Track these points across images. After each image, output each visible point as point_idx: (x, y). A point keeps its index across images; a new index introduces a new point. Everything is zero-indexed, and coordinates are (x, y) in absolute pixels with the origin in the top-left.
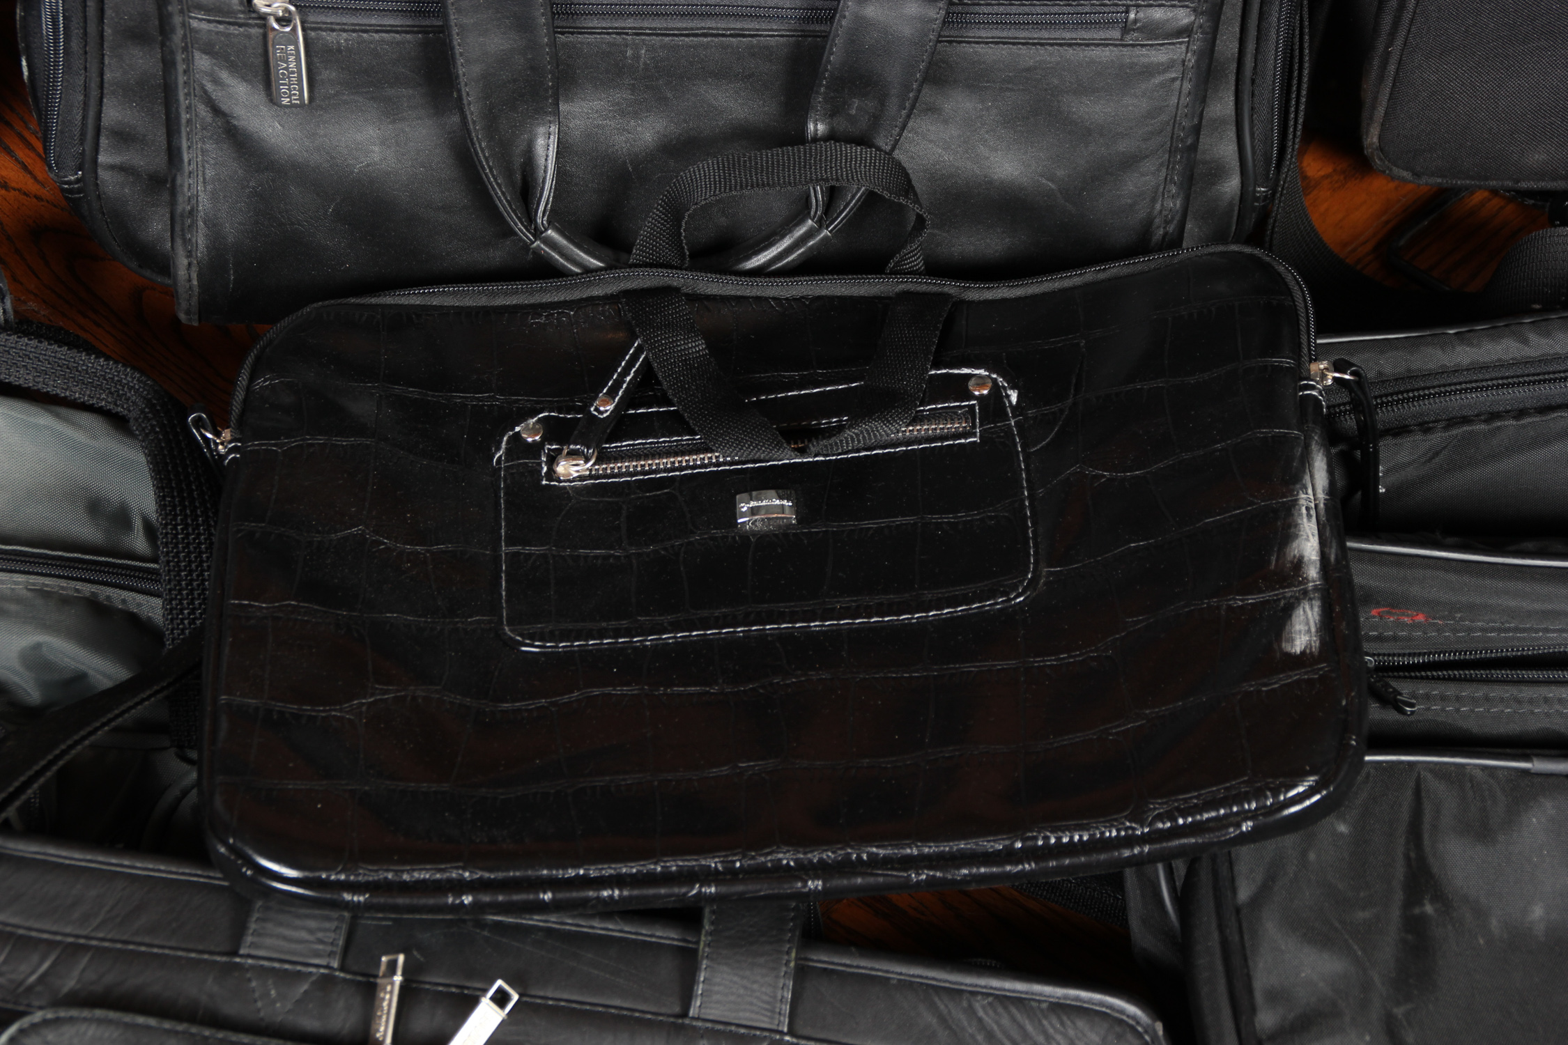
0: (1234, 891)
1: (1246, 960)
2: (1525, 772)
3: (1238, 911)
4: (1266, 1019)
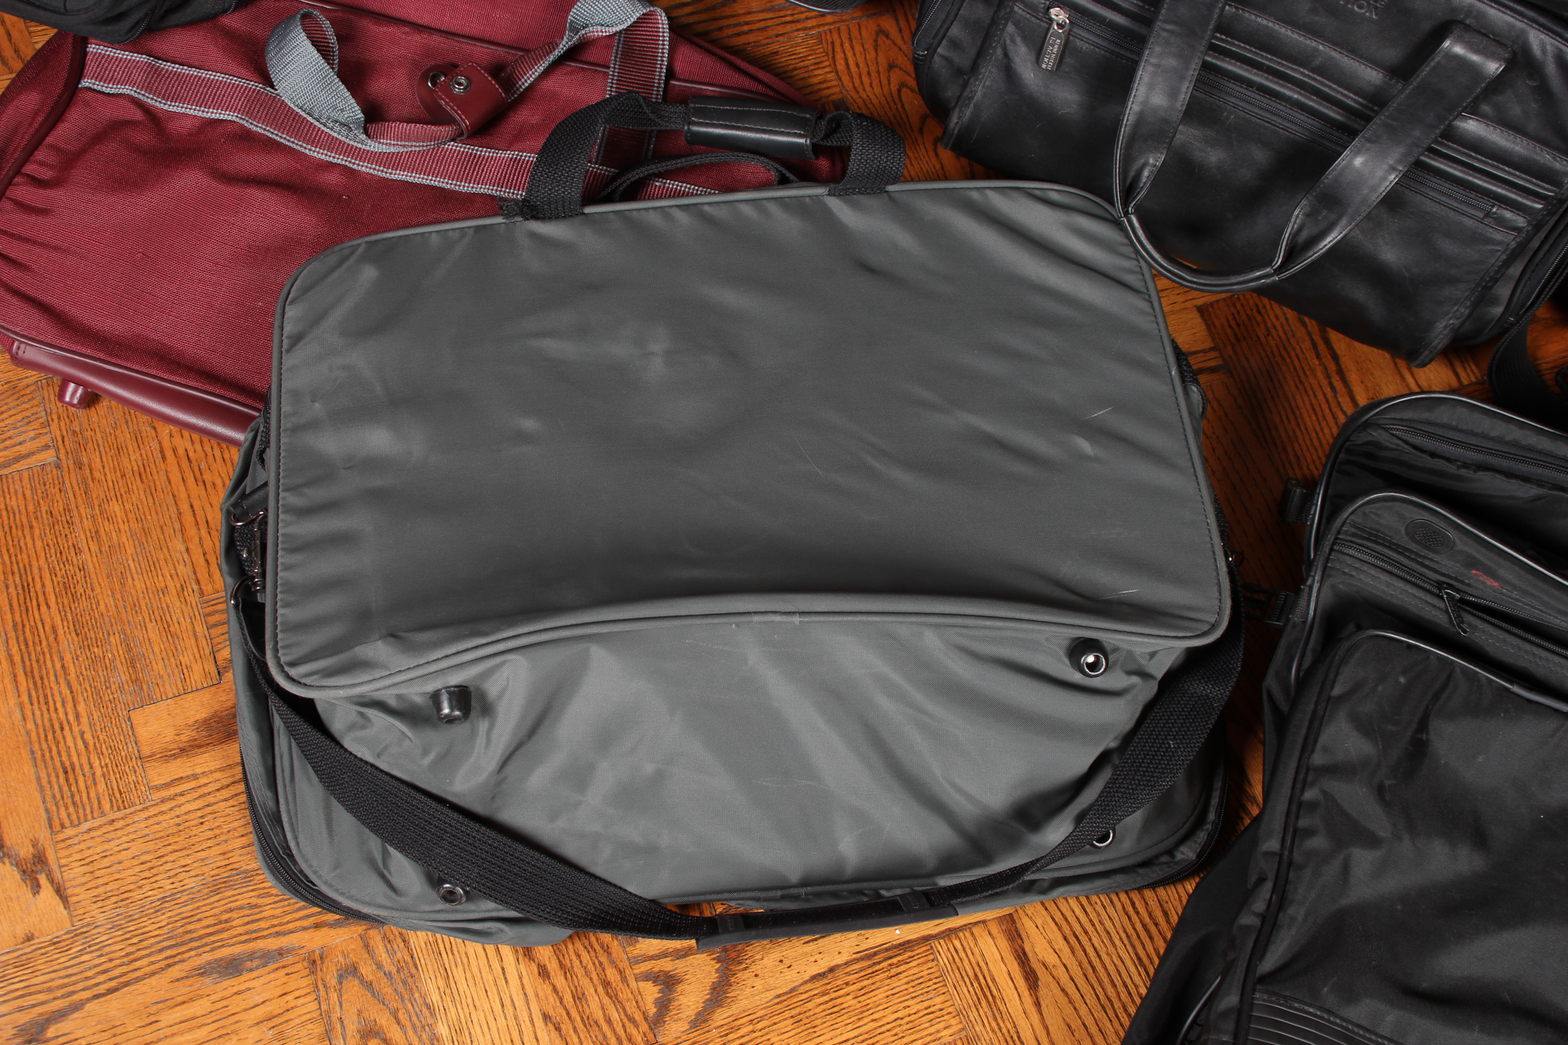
0: (1332, 688)
1: (1321, 725)
2: (1507, 689)
3: (1329, 698)
4: (1318, 759)
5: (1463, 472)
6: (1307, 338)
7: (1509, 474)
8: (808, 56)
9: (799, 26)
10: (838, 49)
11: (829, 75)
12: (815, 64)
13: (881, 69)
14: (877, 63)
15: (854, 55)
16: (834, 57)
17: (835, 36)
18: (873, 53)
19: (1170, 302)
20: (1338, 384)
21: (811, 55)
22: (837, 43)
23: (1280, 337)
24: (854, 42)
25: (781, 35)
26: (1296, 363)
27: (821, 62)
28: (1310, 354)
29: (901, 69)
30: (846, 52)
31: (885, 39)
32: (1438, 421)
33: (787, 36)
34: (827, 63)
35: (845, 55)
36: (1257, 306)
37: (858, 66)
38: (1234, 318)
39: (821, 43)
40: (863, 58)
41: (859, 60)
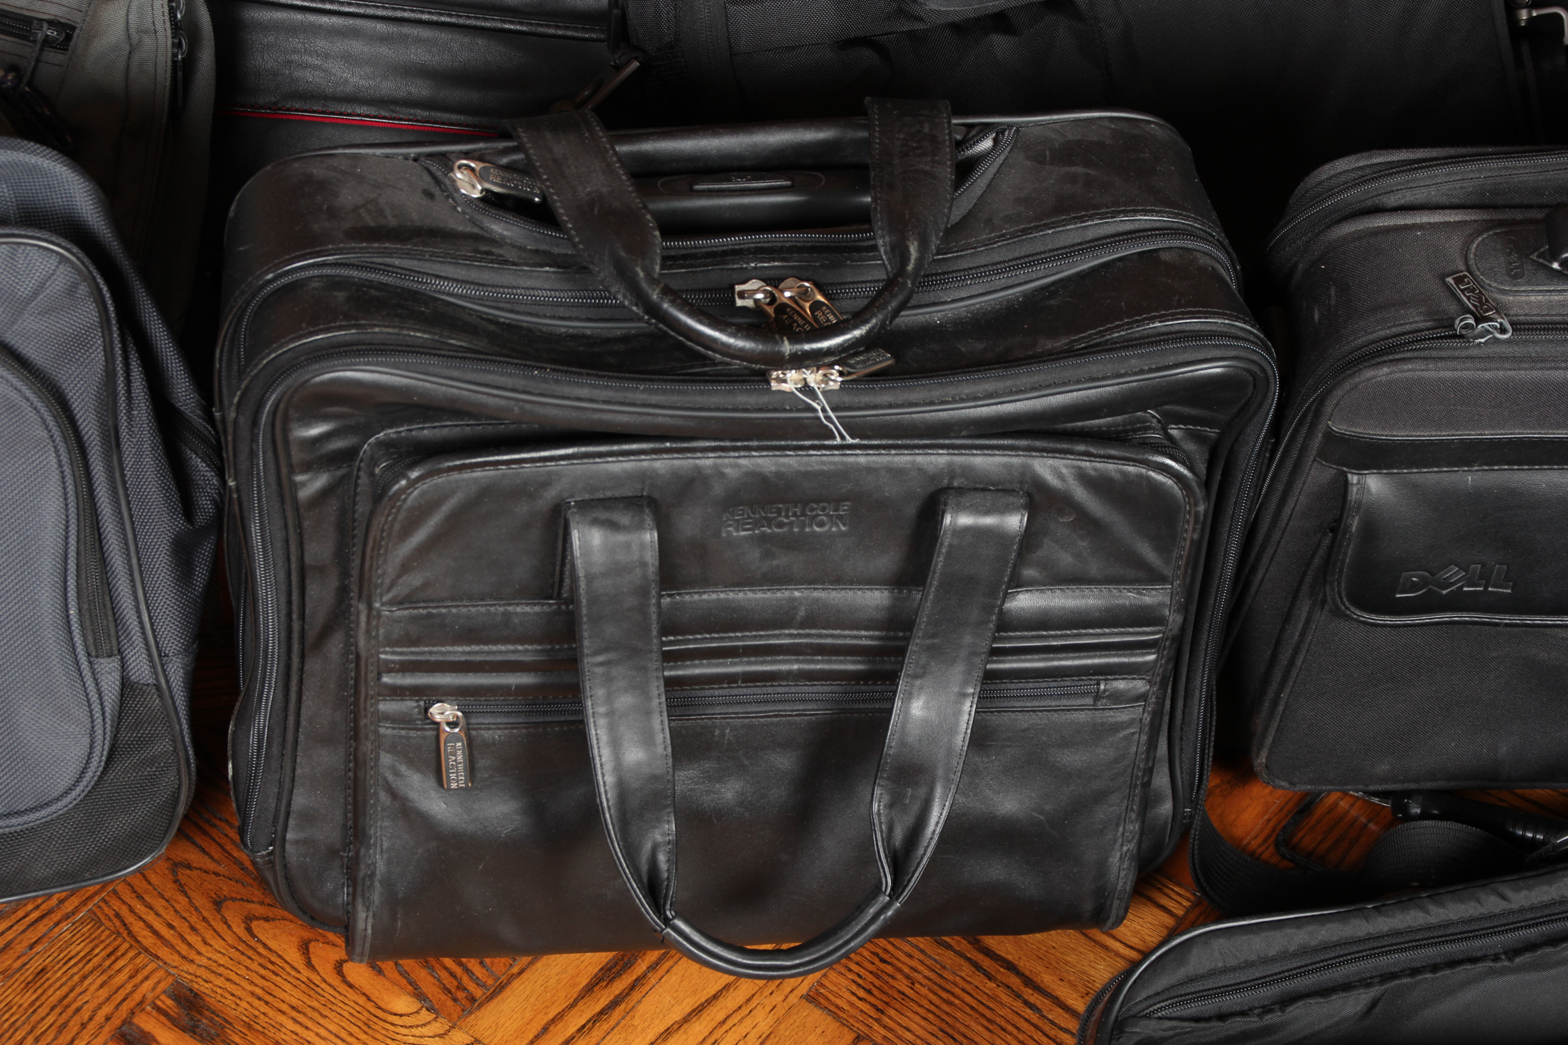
5: (1269, 1019)
6: (962, 961)
7: (1324, 992)
8: (93, 950)
9: (56, 917)
10: (130, 919)
11: (138, 960)
12: (109, 956)
13: (206, 914)
14: (196, 909)
15: (157, 914)
16: (130, 933)
17: (116, 905)
18: (182, 899)
19: (768, 1009)
20: (1035, 998)
21: (97, 946)
22: (124, 911)
23: (929, 979)
24: (147, 897)
25: (36, 942)
26: (968, 999)
27: (116, 949)
28: (979, 979)
29: (233, 899)
30: (144, 916)
31: (188, 872)
32: (1201, 971)
33: (45, 940)
34: (126, 945)
35: (144, 921)
36: (877, 955)
37: (171, 927)
38: (859, 985)
39: (102, 924)
40: (172, 913)
41: (168, 917)
